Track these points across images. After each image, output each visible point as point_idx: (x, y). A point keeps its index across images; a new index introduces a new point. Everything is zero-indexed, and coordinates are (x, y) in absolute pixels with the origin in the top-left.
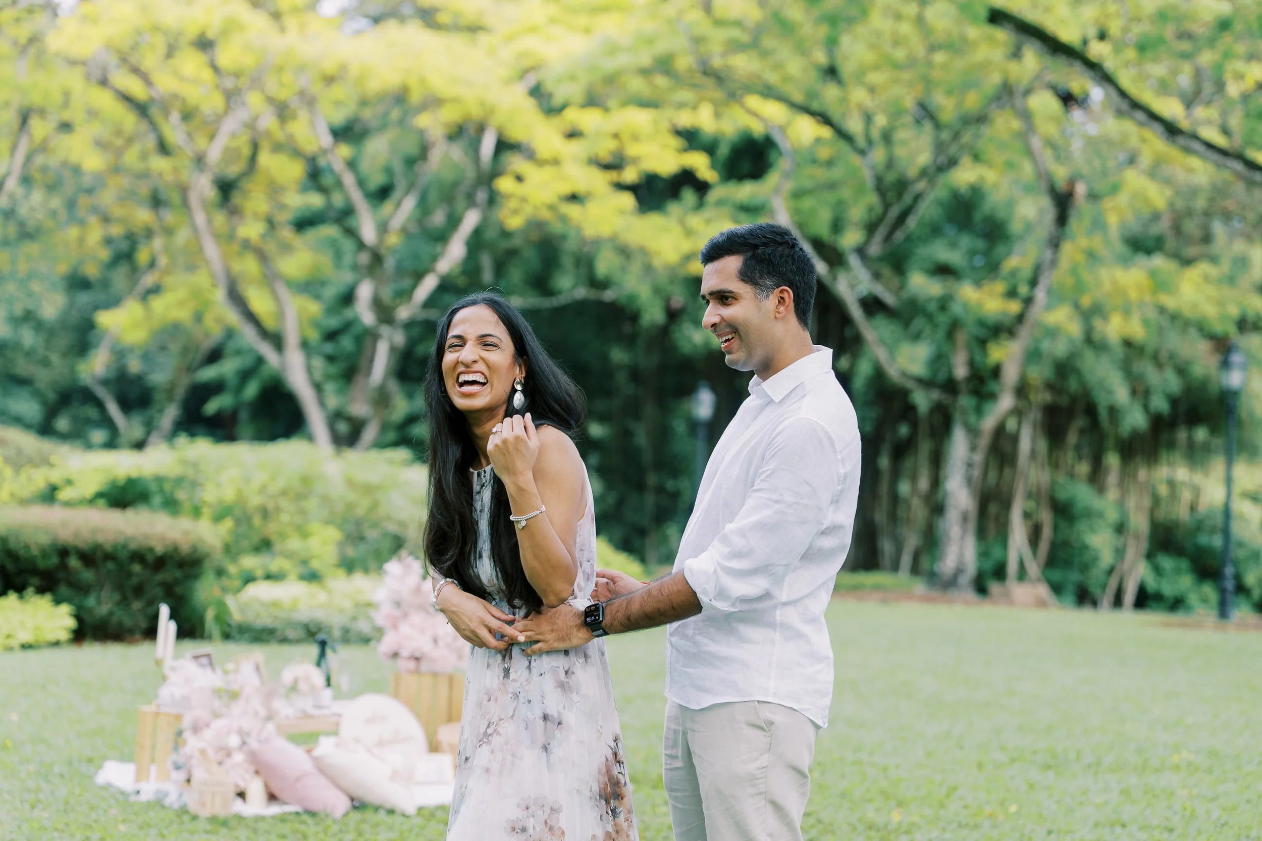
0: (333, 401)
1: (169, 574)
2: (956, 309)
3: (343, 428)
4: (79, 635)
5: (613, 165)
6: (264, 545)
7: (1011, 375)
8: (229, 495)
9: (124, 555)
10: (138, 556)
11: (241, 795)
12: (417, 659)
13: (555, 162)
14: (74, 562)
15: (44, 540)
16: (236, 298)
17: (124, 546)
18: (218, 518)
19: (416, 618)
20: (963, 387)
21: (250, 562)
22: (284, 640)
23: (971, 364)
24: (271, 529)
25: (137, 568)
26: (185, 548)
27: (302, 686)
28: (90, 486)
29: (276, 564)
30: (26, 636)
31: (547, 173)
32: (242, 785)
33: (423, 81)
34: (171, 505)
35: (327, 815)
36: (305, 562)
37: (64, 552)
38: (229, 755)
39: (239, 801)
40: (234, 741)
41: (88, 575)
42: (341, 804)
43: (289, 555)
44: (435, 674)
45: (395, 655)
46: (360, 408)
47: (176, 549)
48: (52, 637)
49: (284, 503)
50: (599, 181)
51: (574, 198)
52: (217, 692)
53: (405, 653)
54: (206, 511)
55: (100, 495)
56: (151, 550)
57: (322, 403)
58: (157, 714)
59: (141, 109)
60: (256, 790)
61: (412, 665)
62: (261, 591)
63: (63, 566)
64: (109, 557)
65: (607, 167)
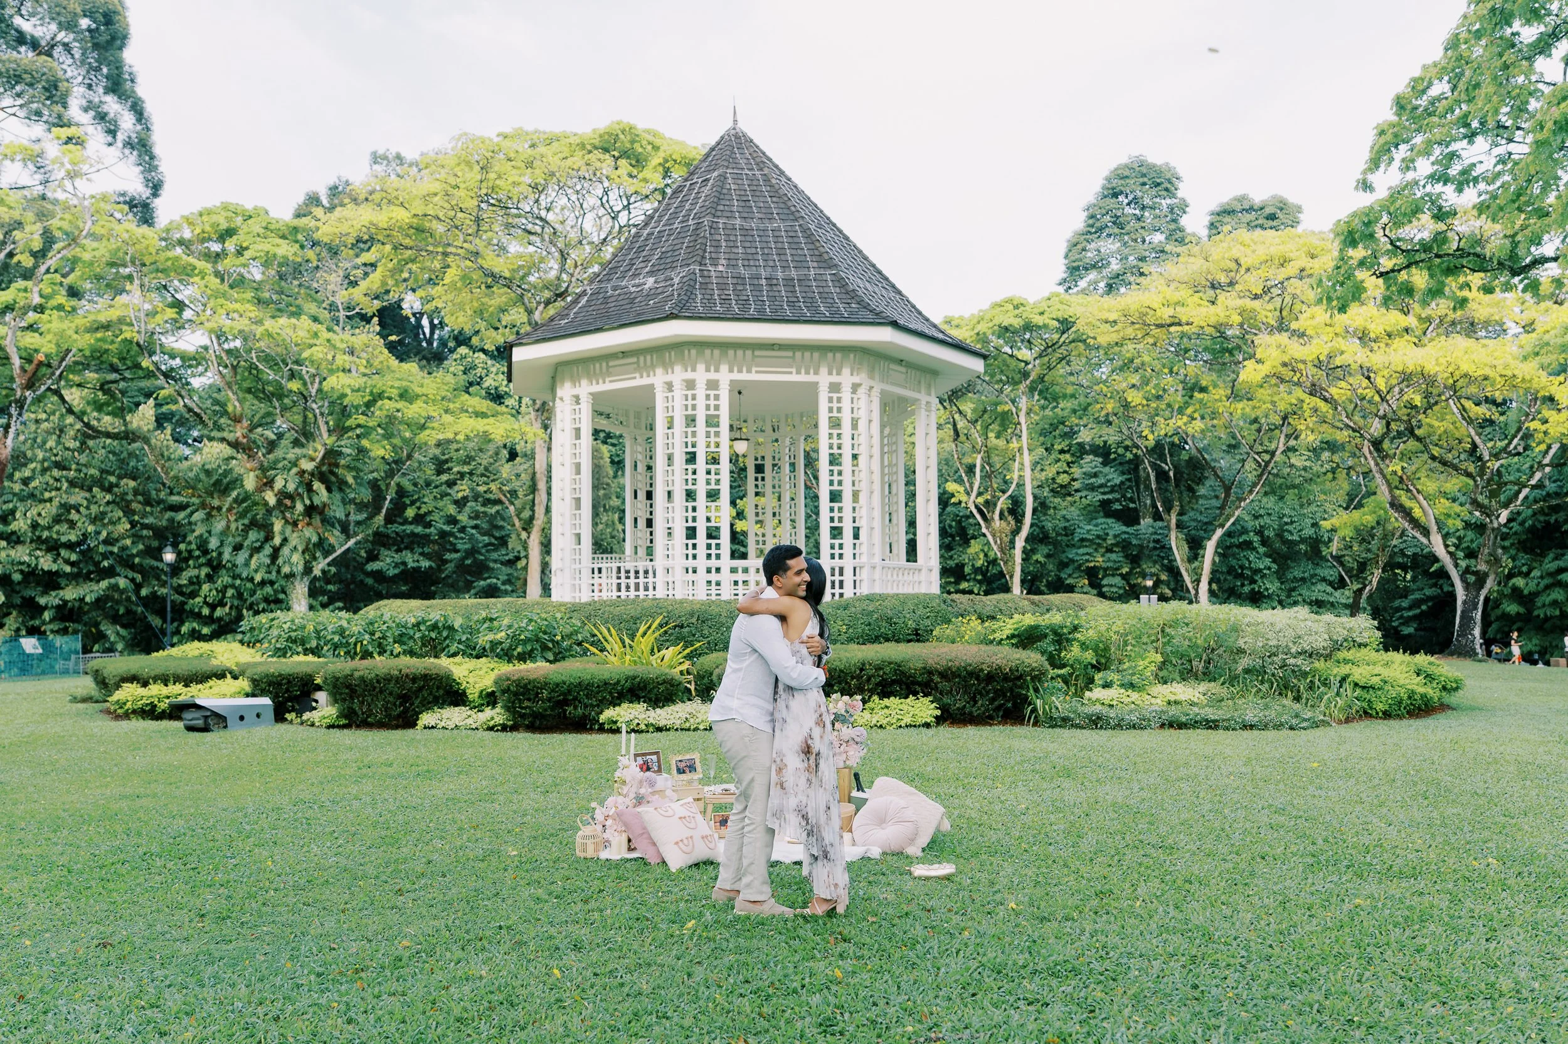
4: (939, 720)
9: (965, 673)
14: (936, 678)
15: (920, 665)
25: (975, 680)
29: (1113, 677)
30: (907, 720)
35: (652, 864)
36: (1129, 676)
37: (930, 673)
39: (600, 848)
41: (945, 685)
43: (1119, 672)
48: (920, 721)
56: (982, 670)
60: (616, 843)
63: (932, 680)
64: (956, 674)
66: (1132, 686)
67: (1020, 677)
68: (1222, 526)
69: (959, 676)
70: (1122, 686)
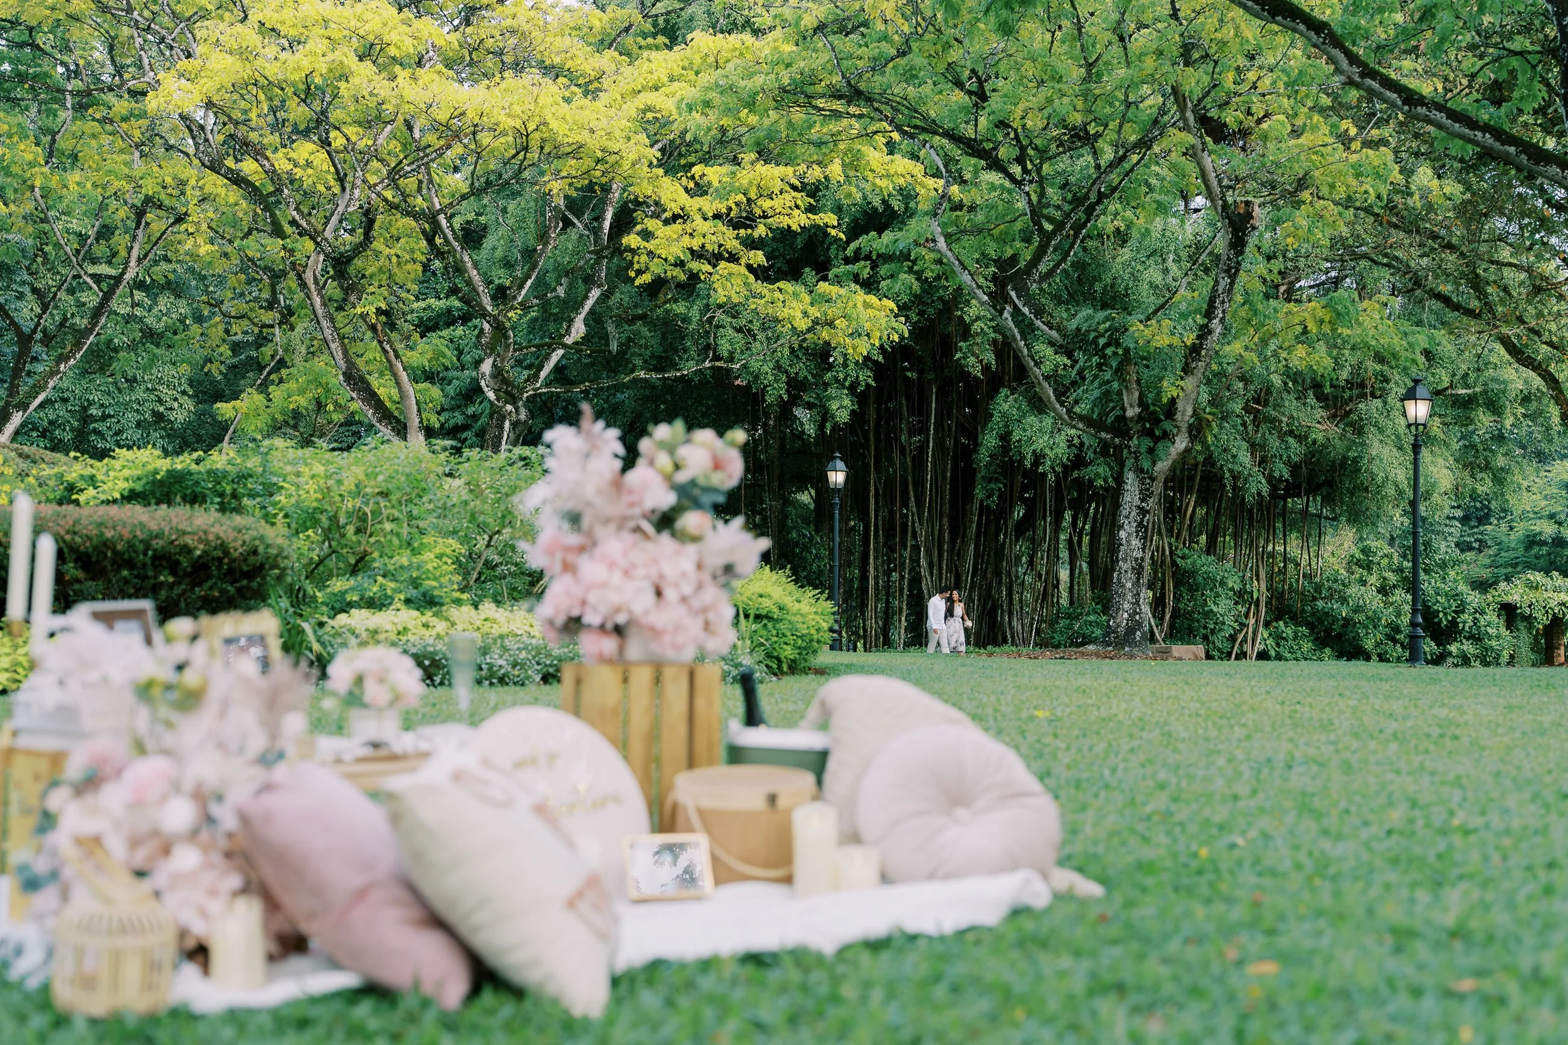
2: (1127, 341)
5: (742, 221)
6: (359, 566)
7: (1185, 413)
8: (310, 498)
9: (146, 557)
10: (167, 557)
11: (197, 954)
12: (619, 630)
16: (355, 379)
17: (147, 546)
18: (298, 529)
19: (615, 546)
20: (1135, 428)
21: (342, 585)
23: (1142, 403)
25: (167, 578)
27: (373, 692)
29: (377, 586)
31: (673, 230)
32: (199, 929)
34: (230, 504)
35: (426, 1003)
36: (415, 583)
38: (166, 850)
39: (190, 970)
43: (392, 572)
44: (659, 666)
45: (574, 624)
52: (145, 691)
53: (592, 618)
54: (280, 517)
61: (609, 645)
62: (356, 622)
65: (736, 225)
66: (428, 602)
67: (259, 570)
68: (24, 406)
69: (130, 564)
70: (408, 602)
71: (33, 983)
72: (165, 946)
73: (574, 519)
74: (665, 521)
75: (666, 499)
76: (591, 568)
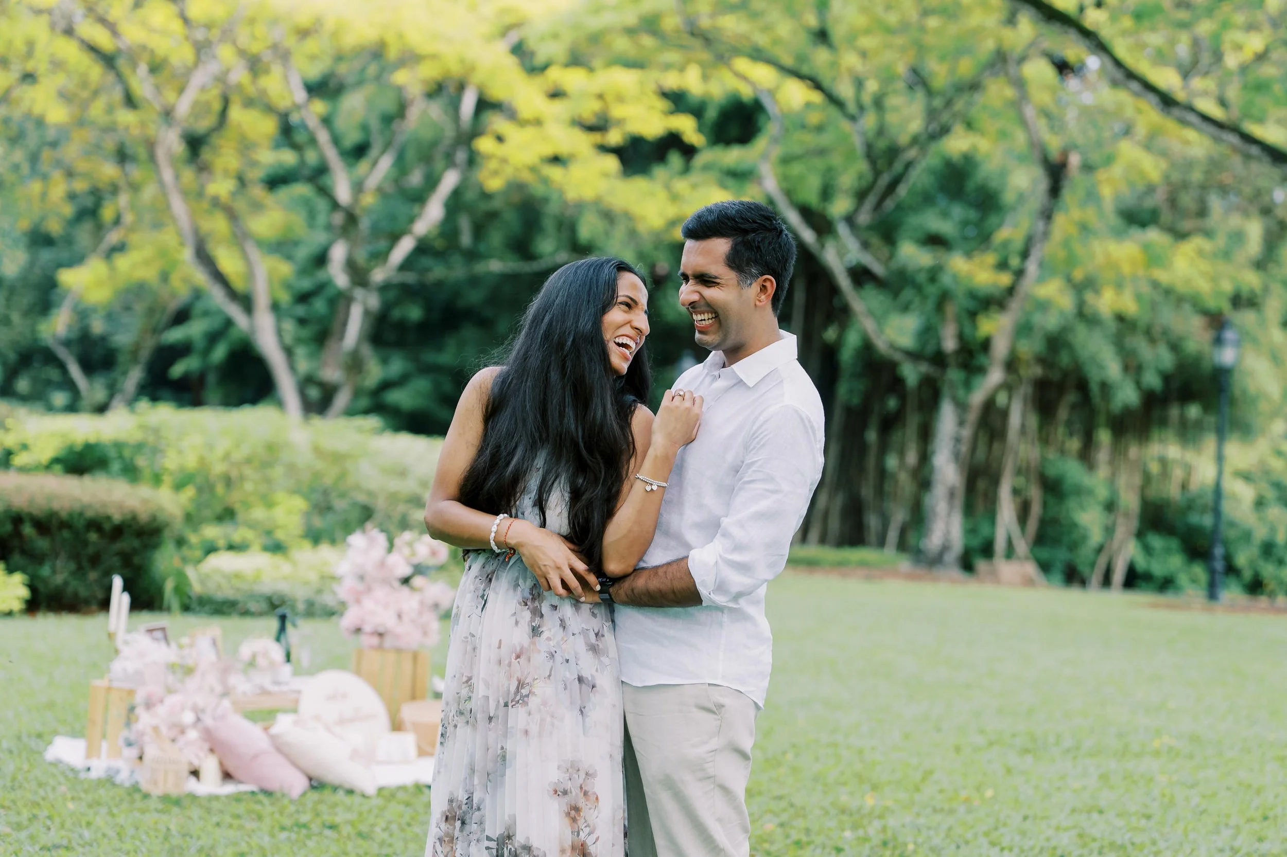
0: (304, 365)
1: (127, 543)
3: (314, 393)
4: (33, 606)
5: (598, 126)
6: (227, 515)
7: (1000, 349)
8: (191, 462)
9: (80, 524)
10: (95, 524)
11: (195, 773)
12: (381, 635)
13: (538, 122)
14: (28, 530)
16: (204, 257)
17: (81, 514)
18: (179, 486)
19: (380, 593)
20: (952, 361)
21: (211, 532)
22: (246, 613)
24: (234, 498)
25: (93, 536)
26: (144, 517)
27: (261, 662)
28: (46, 451)
29: (239, 534)
31: (529, 133)
32: (196, 763)
33: (400, 36)
34: (131, 472)
35: (283, 795)
36: (269, 533)
37: (17, 519)
38: (183, 732)
39: (193, 779)
40: (188, 717)
41: (42, 544)
42: (297, 784)
43: (252, 525)
44: (399, 651)
45: (358, 630)
46: (332, 374)
47: (134, 518)
48: (5, 607)
49: (248, 471)
50: (582, 143)
51: (556, 160)
52: (171, 668)
53: (367, 628)
54: (167, 479)
55: (56, 461)
56: (108, 518)
57: (292, 367)
58: (109, 689)
59: (108, 60)
60: (210, 767)
61: (375, 641)
62: (222, 562)
63: (17, 533)
64: (65, 524)
65: (591, 128)
70: (263, 547)
71: (127, 784)
72: (185, 771)
73: (362, 578)
74: (406, 581)
75: (406, 571)
76: (369, 604)
